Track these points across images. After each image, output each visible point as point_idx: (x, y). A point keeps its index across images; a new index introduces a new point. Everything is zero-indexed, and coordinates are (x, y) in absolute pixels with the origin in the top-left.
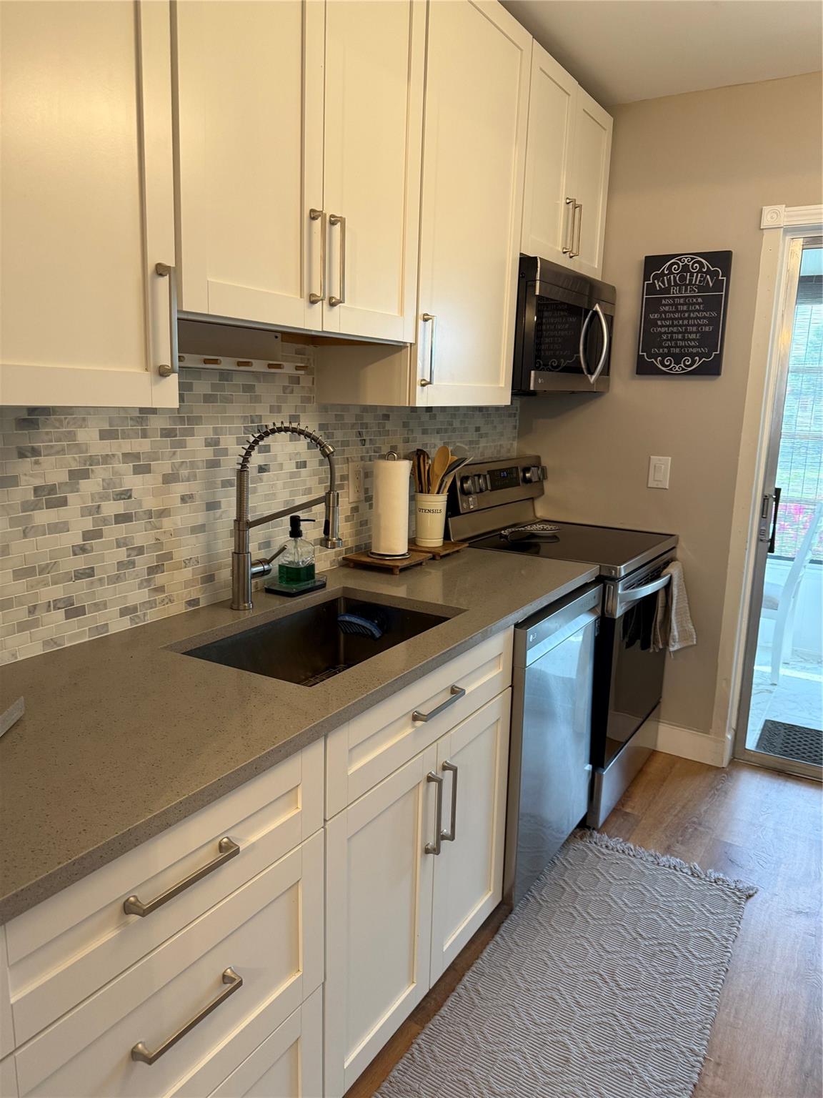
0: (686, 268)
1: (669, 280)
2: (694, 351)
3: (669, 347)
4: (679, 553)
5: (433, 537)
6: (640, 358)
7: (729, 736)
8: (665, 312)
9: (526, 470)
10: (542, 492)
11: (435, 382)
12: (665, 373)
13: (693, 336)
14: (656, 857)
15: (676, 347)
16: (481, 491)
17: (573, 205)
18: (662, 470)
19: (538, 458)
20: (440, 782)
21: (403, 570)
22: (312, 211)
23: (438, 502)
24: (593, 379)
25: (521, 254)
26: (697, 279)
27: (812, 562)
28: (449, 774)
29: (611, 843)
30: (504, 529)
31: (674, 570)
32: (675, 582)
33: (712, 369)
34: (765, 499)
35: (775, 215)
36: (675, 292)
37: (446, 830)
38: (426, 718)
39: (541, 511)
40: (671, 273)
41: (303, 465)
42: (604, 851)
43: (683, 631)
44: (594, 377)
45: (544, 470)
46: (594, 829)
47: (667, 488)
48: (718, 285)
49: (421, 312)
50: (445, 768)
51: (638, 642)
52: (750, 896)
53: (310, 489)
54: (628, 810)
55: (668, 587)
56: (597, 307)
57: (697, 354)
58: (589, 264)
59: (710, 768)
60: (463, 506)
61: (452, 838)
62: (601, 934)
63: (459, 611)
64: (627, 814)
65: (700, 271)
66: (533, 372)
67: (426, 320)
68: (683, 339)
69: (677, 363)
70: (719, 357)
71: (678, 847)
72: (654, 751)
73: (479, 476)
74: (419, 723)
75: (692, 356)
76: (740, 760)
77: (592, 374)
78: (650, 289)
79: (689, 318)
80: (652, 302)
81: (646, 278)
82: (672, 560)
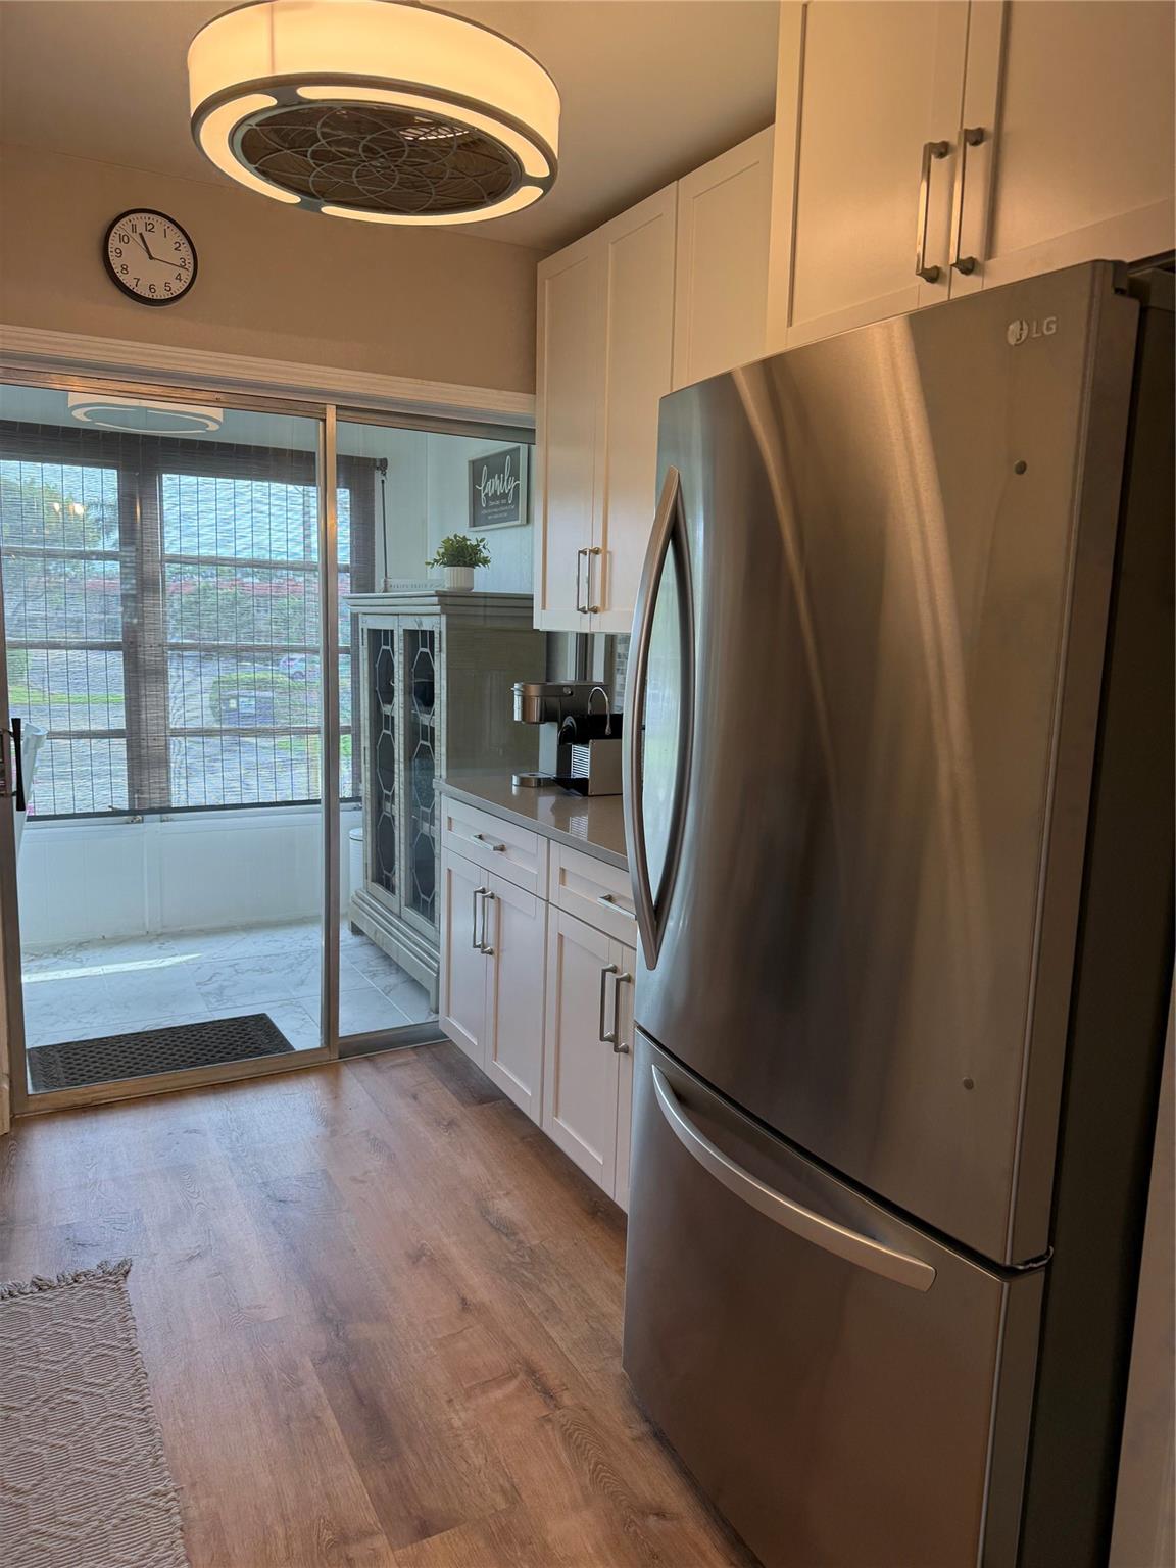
7: (6, 1087)
52: (126, 1273)
76: (26, 1116)
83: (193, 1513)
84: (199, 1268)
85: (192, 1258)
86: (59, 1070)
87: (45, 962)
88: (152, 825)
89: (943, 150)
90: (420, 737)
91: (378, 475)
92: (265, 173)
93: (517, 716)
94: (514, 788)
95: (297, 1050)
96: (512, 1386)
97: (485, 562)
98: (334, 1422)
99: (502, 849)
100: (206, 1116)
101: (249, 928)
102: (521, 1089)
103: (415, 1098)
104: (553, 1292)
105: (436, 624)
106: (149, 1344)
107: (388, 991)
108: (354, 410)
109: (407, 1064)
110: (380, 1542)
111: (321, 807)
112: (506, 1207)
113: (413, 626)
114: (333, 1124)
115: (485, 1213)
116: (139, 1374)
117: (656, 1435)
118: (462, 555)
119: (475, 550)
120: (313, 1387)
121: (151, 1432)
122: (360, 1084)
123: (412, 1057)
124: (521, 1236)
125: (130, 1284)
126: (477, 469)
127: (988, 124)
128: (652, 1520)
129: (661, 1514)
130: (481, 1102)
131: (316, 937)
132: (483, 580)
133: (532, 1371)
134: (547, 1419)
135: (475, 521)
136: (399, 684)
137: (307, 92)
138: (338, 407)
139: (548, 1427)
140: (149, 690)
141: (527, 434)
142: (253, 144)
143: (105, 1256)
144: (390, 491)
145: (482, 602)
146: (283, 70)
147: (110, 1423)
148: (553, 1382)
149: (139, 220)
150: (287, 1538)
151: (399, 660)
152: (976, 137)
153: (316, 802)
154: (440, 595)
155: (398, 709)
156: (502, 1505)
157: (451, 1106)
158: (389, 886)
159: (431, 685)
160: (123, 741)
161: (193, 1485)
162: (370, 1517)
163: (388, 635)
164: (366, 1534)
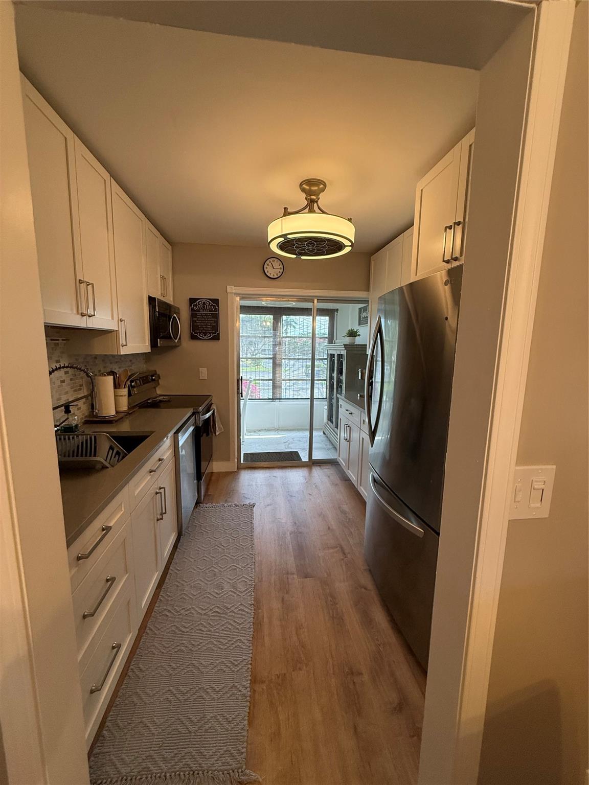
0: (204, 303)
1: (199, 307)
2: (210, 331)
3: (201, 330)
4: (213, 402)
5: (124, 407)
6: (192, 333)
7: (236, 460)
8: (199, 318)
9: (152, 376)
10: (159, 384)
11: (128, 345)
12: (201, 339)
13: (209, 327)
14: (223, 505)
15: (204, 330)
16: (139, 386)
17: (163, 278)
18: (204, 373)
19: (156, 371)
20: (161, 493)
21: (116, 421)
22: (80, 280)
23: (125, 392)
24: (176, 341)
25: (149, 296)
26: (208, 307)
27: (249, 399)
28: (162, 491)
29: (207, 506)
30: (149, 399)
31: (214, 407)
32: (215, 411)
33: (217, 338)
34: (238, 380)
35: (231, 289)
36: (201, 311)
37: (164, 511)
38: (154, 471)
39: (159, 392)
40: (199, 304)
41: (63, 381)
42: (206, 509)
43: (219, 428)
44: (177, 340)
45: (159, 375)
46: (200, 503)
47: (206, 378)
48: (216, 310)
49: (119, 318)
50: (160, 488)
51: (205, 435)
52: (254, 506)
53: (67, 392)
54: (209, 494)
55: (213, 414)
56: (175, 315)
57: (212, 333)
58: (169, 300)
59: (231, 473)
60: (132, 392)
61: (165, 513)
62: (213, 534)
63: (153, 432)
64: (210, 495)
65: (209, 305)
66: (159, 340)
67: (121, 321)
68: (206, 327)
69: (205, 336)
70: (219, 334)
71: (229, 500)
72: (212, 473)
73: (137, 379)
74: (152, 473)
75: (210, 333)
76: (240, 468)
77: (176, 339)
78: (193, 310)
79: (207, 320)
80: (193, 315)
81: (191, 305)
82: (212, 404)
83: (257, 559)
84: (269, 508)
85: (268, 505)
86: (249, 459)
87: (252, 433)
88: (277, 402)
89: (450, 228)
90: (339, 381)
91: (336, 313)
92: (286, 252)
93: (360, 378)
94: (359, 398)
95: (303, 461)
96: (336, 549)
97: (359, 335)
98: (291, 547)
99: (351, 414)
100: (278, 473)
101: (298, 430)
102: (353, 478)
103: (329, 477)
104: (352, 530)
105: (344, 352)
106: (256, 522)
107: (329, 449)
108: (320, 300)
109: (328, 468)
110: (295, 576)
111: (309, 400)
112: (345, 508)
113: (339, 353)
114: (309, 481)
115: (339, 508)
116: (252, 528)
117: (370, 570)
118: (353, 334)
119: (356, 332)
120: (288, 538)
121: (252, 541)
122: (317, 472)
123: (330, 467)
124: (347, 515)
125: (254, 509)
126: (360, 309)
127: (462, 221)
128: (363, 589)
129: (366, 589)
130: (346, 480)
131: (308, 433)
132: (358, 341)
133: (342, 548)
134: (343, 560)
135: (359, 325)
136: (336, 369)
137: (289, 236)
138: (317, 299)
139: (342, 562)
140: (278, 369)
141: (367, 302)
142: (282, 247)
143: (250, 501)
144: (339, 316)
145: (355, 346)
146: (284, 233)
147: (244, 537)
148: (346, 551)
149: (271, 260)
150: (275, 570)
151: (336, 362)
152: (458, 223)
153: (309, 399)
154: (344, 345)
155: (335, 375)
156: (326, 576)
157: (338, 481)
158: (332, 422)
159: (342, 368)
160: (272, 381)
161: (258, 554)
162: (294, 570)
163: (334, 355)
164: (293, 574)
